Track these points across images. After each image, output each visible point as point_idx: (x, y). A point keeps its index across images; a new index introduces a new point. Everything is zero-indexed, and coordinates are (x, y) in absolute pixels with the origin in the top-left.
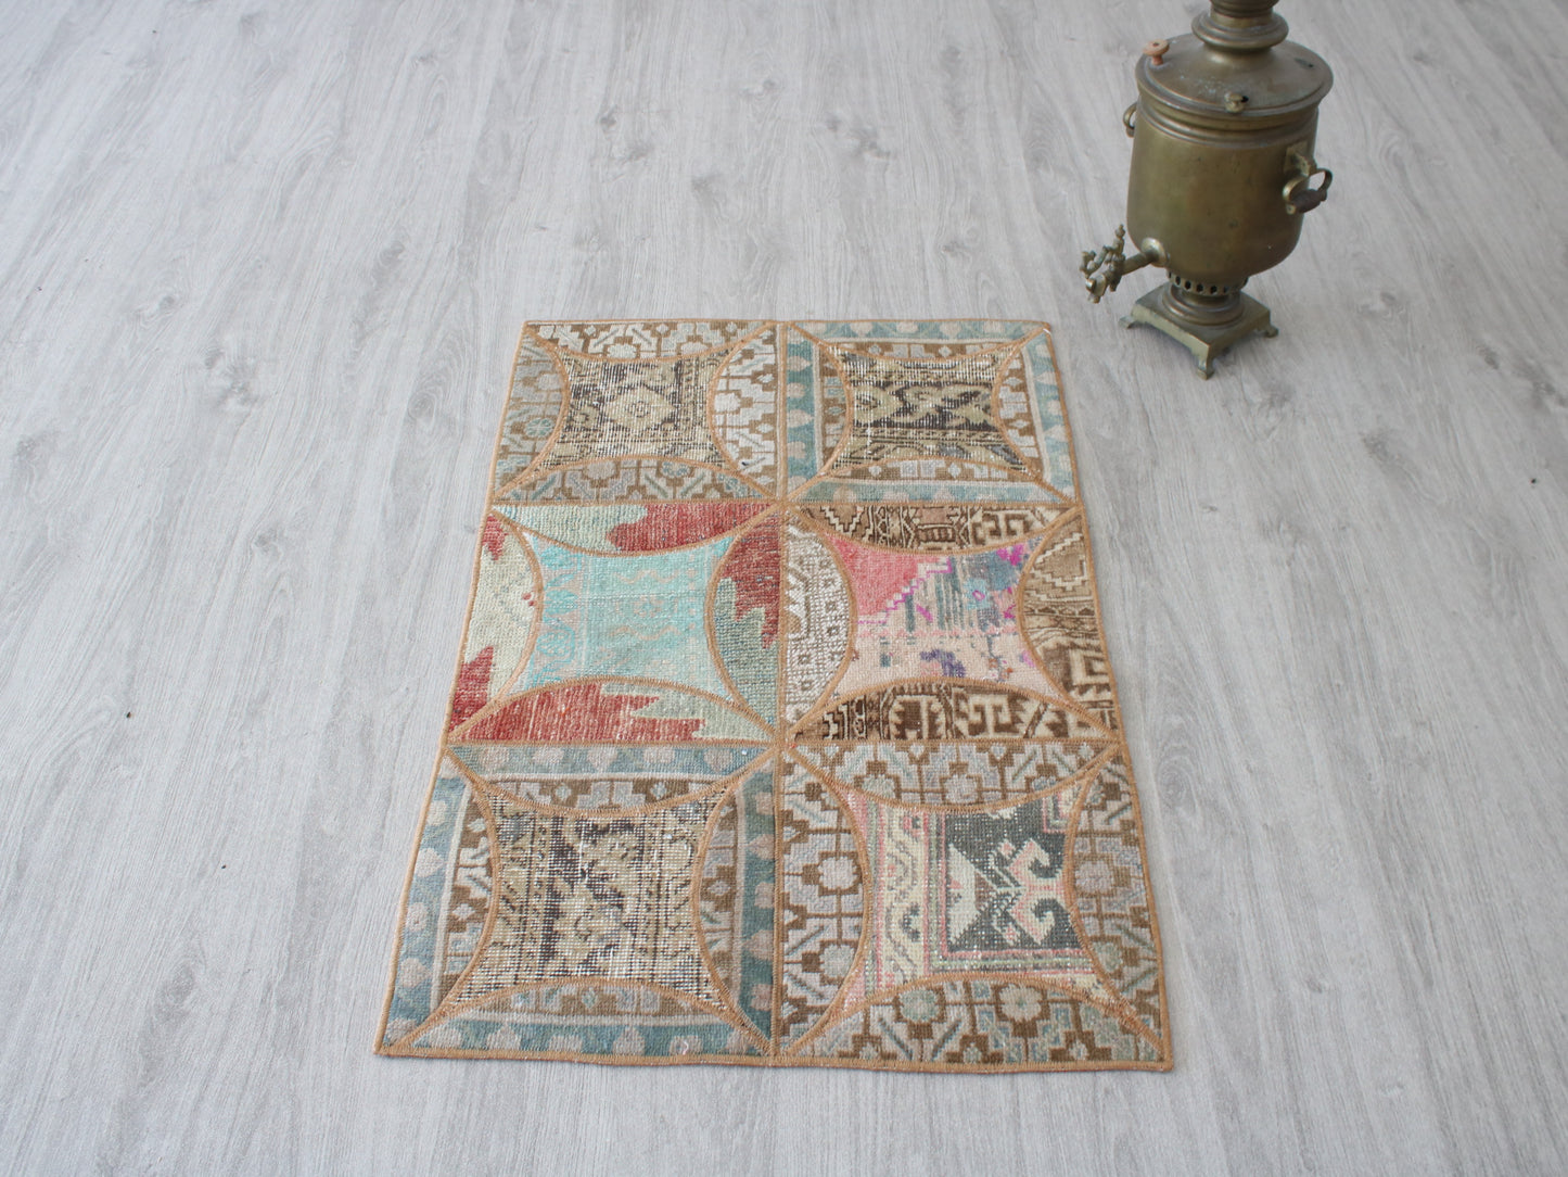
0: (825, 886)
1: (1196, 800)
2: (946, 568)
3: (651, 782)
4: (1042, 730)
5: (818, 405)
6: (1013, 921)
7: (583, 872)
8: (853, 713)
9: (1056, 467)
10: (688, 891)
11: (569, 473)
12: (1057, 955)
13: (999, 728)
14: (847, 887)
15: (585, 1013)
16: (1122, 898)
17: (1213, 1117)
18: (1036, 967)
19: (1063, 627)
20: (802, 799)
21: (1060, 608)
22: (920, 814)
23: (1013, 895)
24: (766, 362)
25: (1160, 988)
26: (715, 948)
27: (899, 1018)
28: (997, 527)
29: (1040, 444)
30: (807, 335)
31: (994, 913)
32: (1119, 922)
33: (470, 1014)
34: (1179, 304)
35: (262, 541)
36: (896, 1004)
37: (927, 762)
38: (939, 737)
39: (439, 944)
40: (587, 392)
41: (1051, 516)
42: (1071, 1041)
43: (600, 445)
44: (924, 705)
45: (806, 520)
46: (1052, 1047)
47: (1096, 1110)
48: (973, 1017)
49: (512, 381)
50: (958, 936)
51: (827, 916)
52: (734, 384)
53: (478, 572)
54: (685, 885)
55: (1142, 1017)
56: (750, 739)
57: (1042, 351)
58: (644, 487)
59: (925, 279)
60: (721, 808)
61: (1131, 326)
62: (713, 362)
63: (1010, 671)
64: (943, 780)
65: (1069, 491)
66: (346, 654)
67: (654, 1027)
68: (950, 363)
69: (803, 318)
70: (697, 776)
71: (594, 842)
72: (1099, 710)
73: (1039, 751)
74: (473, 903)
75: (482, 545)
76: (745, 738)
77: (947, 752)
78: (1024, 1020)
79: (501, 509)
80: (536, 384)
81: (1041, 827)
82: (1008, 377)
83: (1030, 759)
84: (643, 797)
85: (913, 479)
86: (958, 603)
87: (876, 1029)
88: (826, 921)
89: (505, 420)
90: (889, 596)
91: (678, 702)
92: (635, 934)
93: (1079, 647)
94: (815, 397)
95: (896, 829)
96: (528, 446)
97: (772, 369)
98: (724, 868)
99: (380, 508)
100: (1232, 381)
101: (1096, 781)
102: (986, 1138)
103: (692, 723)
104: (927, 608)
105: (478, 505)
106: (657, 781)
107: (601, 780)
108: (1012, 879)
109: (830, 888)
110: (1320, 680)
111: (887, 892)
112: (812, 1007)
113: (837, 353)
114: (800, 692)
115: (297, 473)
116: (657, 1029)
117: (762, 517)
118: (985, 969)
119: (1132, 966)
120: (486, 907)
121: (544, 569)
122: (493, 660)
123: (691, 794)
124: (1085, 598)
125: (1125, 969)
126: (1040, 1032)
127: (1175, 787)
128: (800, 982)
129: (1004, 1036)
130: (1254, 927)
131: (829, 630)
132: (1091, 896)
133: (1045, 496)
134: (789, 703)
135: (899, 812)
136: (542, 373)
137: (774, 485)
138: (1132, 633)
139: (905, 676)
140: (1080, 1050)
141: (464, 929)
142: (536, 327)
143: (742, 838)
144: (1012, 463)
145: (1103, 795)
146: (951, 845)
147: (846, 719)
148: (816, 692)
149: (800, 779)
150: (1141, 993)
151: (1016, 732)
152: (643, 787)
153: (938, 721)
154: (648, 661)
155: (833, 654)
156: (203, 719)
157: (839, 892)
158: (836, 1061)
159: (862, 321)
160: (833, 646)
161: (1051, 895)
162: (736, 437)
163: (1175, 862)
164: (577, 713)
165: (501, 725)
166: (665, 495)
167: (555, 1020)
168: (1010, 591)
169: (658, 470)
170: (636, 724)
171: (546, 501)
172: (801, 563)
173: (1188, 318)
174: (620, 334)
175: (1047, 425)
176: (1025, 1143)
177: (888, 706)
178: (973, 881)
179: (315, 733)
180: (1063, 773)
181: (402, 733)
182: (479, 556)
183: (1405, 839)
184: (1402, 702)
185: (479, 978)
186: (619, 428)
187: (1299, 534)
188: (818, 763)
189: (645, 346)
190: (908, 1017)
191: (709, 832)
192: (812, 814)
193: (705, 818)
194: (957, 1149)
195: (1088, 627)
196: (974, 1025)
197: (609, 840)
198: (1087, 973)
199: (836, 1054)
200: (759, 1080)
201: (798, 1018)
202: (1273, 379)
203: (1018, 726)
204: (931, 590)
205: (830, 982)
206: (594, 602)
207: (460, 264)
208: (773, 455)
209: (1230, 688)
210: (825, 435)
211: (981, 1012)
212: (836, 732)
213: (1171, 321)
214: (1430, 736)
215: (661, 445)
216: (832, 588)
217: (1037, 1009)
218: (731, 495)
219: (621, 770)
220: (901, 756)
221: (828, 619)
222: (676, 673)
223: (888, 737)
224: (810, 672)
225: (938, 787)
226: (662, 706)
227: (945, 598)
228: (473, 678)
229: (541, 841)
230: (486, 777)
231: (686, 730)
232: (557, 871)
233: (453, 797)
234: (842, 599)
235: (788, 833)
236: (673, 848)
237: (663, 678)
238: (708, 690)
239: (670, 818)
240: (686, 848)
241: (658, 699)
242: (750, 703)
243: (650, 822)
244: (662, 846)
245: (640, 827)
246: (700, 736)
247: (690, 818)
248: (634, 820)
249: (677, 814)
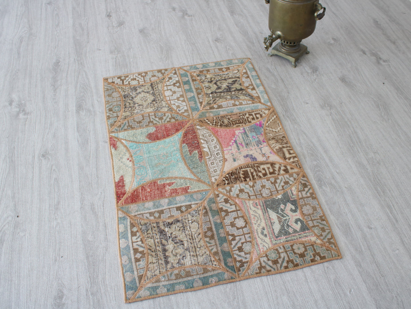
0: (238, 227)
1: (326, 184)
2: (243, 131)
3: (181, 207)
4: (282, 172)
5: (194, 90)
6: (290, 226)
7: (169, 237)
8: (230, 177)
9: (264, 98)
10: (200, 236)
11: (129, 121)
12: (304, 233)
13: (271, 173)
14: (244, 226)
15: (183, 278)
16: (316, 214)
17: (356, 268)
18: (300, 238)
19: (279, 142)
20: (224, 204)
21: (277, 137)
22: (257, 201)
23: (288, 219)
24: (176, 80)
25: (333, 236)
26: (213, 251)
27: (268, 260)
28: (253, 117)
29: (258, 92)
30: (185, 70)
31: (285, 225)
32: (317, 221)
33: (150, 285)
34: (284, 48)
35: (43, 156)
36: (267, 256)
37: (255, 187)
38: (256, 179)
39: (134, 267)
40: (128, 96)
41: (267, 112)
42: (315, 256)
43: (136, 111)
44: (249, 171)
45: (201, 123)
46: (310, 259)
47: (326, 273)
48: (288, 255)
49: (105, 96)
50: (277, 233)
51: (241, 235)
52: (169, 88)
53: (112, 154)
54: (199, 235)
55: (331, 245)
56: (204, 189)
57: (250, 66)
58: (152, 121)
59: (212, 50)
60: (202, 210)
61: (271, 56)
62: (161, 82)
63: (269, 157)
64: (260, 191)
65: (269, 104)
66: (79, 186)
67: (203, 277)
68: (226, 73)
69: (182, 66)
70: (193, 203)
71: (170, 227)
72: (295, 164)
73: (283, 178)
74: (141, 252)
75: (111, 146)
76: (203, 189)
77: (259, 183)
78: (301, 253)
79: (113, 134)
80: (112, 96)
81: (290, 199)
82: (243, 75)
83: (281, 181)
84: (180, 211)
85: (227, 107)
86: (249, 140)
87: (263, 264)
88: (241, 237)
89: (106, 108)
90: (230, 141)
91: (181, 182)
92: (190, 252)
93: (285, 147)
94: (193, 88)
95: (252, 207)
96: (115, 115)
97: (178, 82)
98: (208, 228)
99: (76, 140)
100: (302, 67)
101: (300, 183)
102: (301, 287)
103: (187, 188)
104: (241, 143)
105: (105, 135)
106: (182, 206)
107: (166, 209)
108: (286, 215)
109: (239, 227)
110: (348, 145)
111: (255, 225)
112: (245, 262)
113: (195, 74)
114: (214, 173)
115: (48, 134)
116: (204, 277)
117: (188, 125)
118: (287, 241)
119: (324, 232)
120: (145, 253)
121: (131, 150)
122: (124, 180)
123: (193, 208)
124: (282, 133)
125: (323, 233)
126: (306, 255)
127: (319, 180)
128: (239, 255)
129: (297, 258)
130: (351, 215)
131: (217, 154)
132: (308, 215)
133: (263, 107)
134: (212, 177)
135: (251, 202)
136: (113, 92)
137: (189, 115)
138: (297, 141)
139: (241, 163)
140: (317, 258)
141: (140, 261)
142: (107, 79)
143: (211, 218)
144: (252, 99)
145: (303, 187)
146: (268, 209)
147: (229, 178)
148: (218, 172)
149: (222, 198)
150: (329, 239)
151: (275, 174)
152: (179, 209)
153: (254, 174)
154: (169, 172)
155: (220, 160)
156: (41, 213)
157: (242, 228)
158: (255, 275)
159: (199, 64)
160: (219, 158)
161: (298, 217)
162: (174, 103)
163: (326, 201)
164: (153, 191)
165: (132, 198)
166: (160, 123)
167: (175, 281)
168: (262, 134)
169: (155, 116)
170: (171, 191)
171: (125, 130)
172: (203, 136)
173: (288, 52)
174: (132, 78)
175: (258, 87)
176: (311, 286)
177: (239, 173)
178: (277, 217)
179: (77, 211)
180: (291, 183)
181: (103, 206)
182: (111, 150)
183: (380, 184)
184: (369, 148)
185: (149, 274)
186: (140, 105)
187: (331, 107)
188: (225, 192)
189: (140, 80)
190: (271, 259)
191: (201, 218)
192: (228, 207)
193: (199, 214)
194: (294, 292)
195: (285, 141)
196: (289, 257)
197: (174, 226)
198: (313, 236)
199: (255, 273)
200: (236, 285)
201: (242, 265)
202: (312, 65)
203: (275, 172)
204: (241, 138)
205: (247, 254)
206: (148, 157)
207: (78, 63)
208: (186, 106)
209: (326, 152)
210: (199, 98)
211: (289, 253)
212: (227, 183)
213: (283, 53)
214: (378, 156)
215: (154, 108)
216: (214, 142)
217: (303, 249)
218: (178, 120)
219: (171, 205)
220: (247, 186)
221: (216, 151)
222: (178, 174)
223: (242, 181)
224: (215, 167)
225: (259, 193)
226: (177, 184)
227: (245, 139)
228: (120, 186)
229: (154, 230)
230: (133, 214)
231: (186, 190)
232: (162, 238)
233: (125, 222)
234: (218, 144)
235: (223, 214)
236: (193, 225)
237: (175, 176)
238: (189, 177)
239: (189, 216)
240: (196, 224)
241: (175, 182)
242: (201, 179)
243: (184, 218)
244: (189, 225)
245: (182, 220)
246: (190, 191)
247: (195, 215)
248: (179, 219)
249: (191, 215)
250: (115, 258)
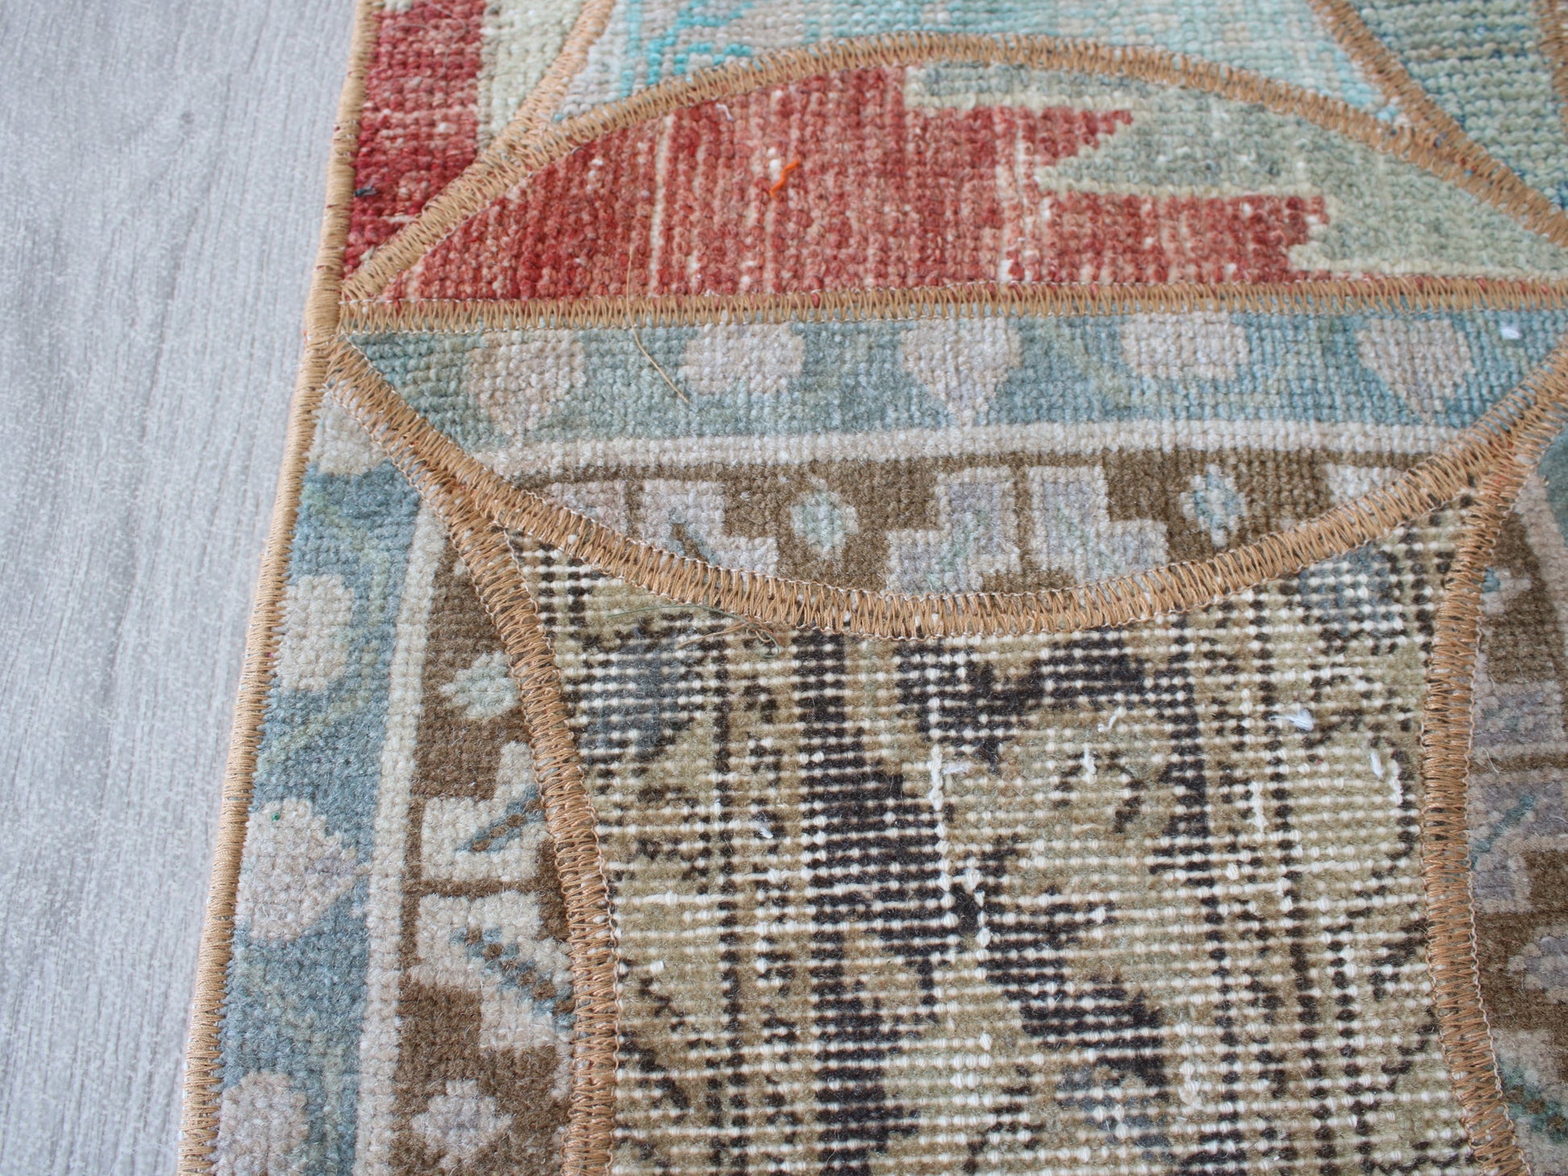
3: (1180, 463)
7: (964, 904)
10: (1427, 978)
54: (1404, 951)
56: (1510, 273)
60: (1476, 574)
71: (988, 749)
74: (500, 1078)
76: (1494, 271)
84: (1155, 531)
91: (1203, 131)
103: (1276, 211)
106: (1197, 461)
107: (972, 461)
120: (557, 1094)
123: (1345, 515)
152: (1147, 487)
164: (829, 179)
165: (542, 238)
170: (1068, 220)
181: (168, 289)
193: (1427, 624)
219: (1047, 413)
222: (1174, 20)
226: (1147, 142)
228: (422, 61)
229: (759, 752)
230: (501, 461)
231: (1260, 240)
232: (851, 899)
233: (374, 556)
236: (1324, 768)
237: (1131, 40)
238: (1308, 82)
239: (1284, 629)
240: (1377, 768)
241: (1129, 121)
242: (1473, 135)
243: (1206, 647)
244: (1278, 762)
245: (1172, 673)
246: (1323, 264)
247: (1368, 625)
248: (1139, 642)
249: (1307, 607)
250: (144, 1065)
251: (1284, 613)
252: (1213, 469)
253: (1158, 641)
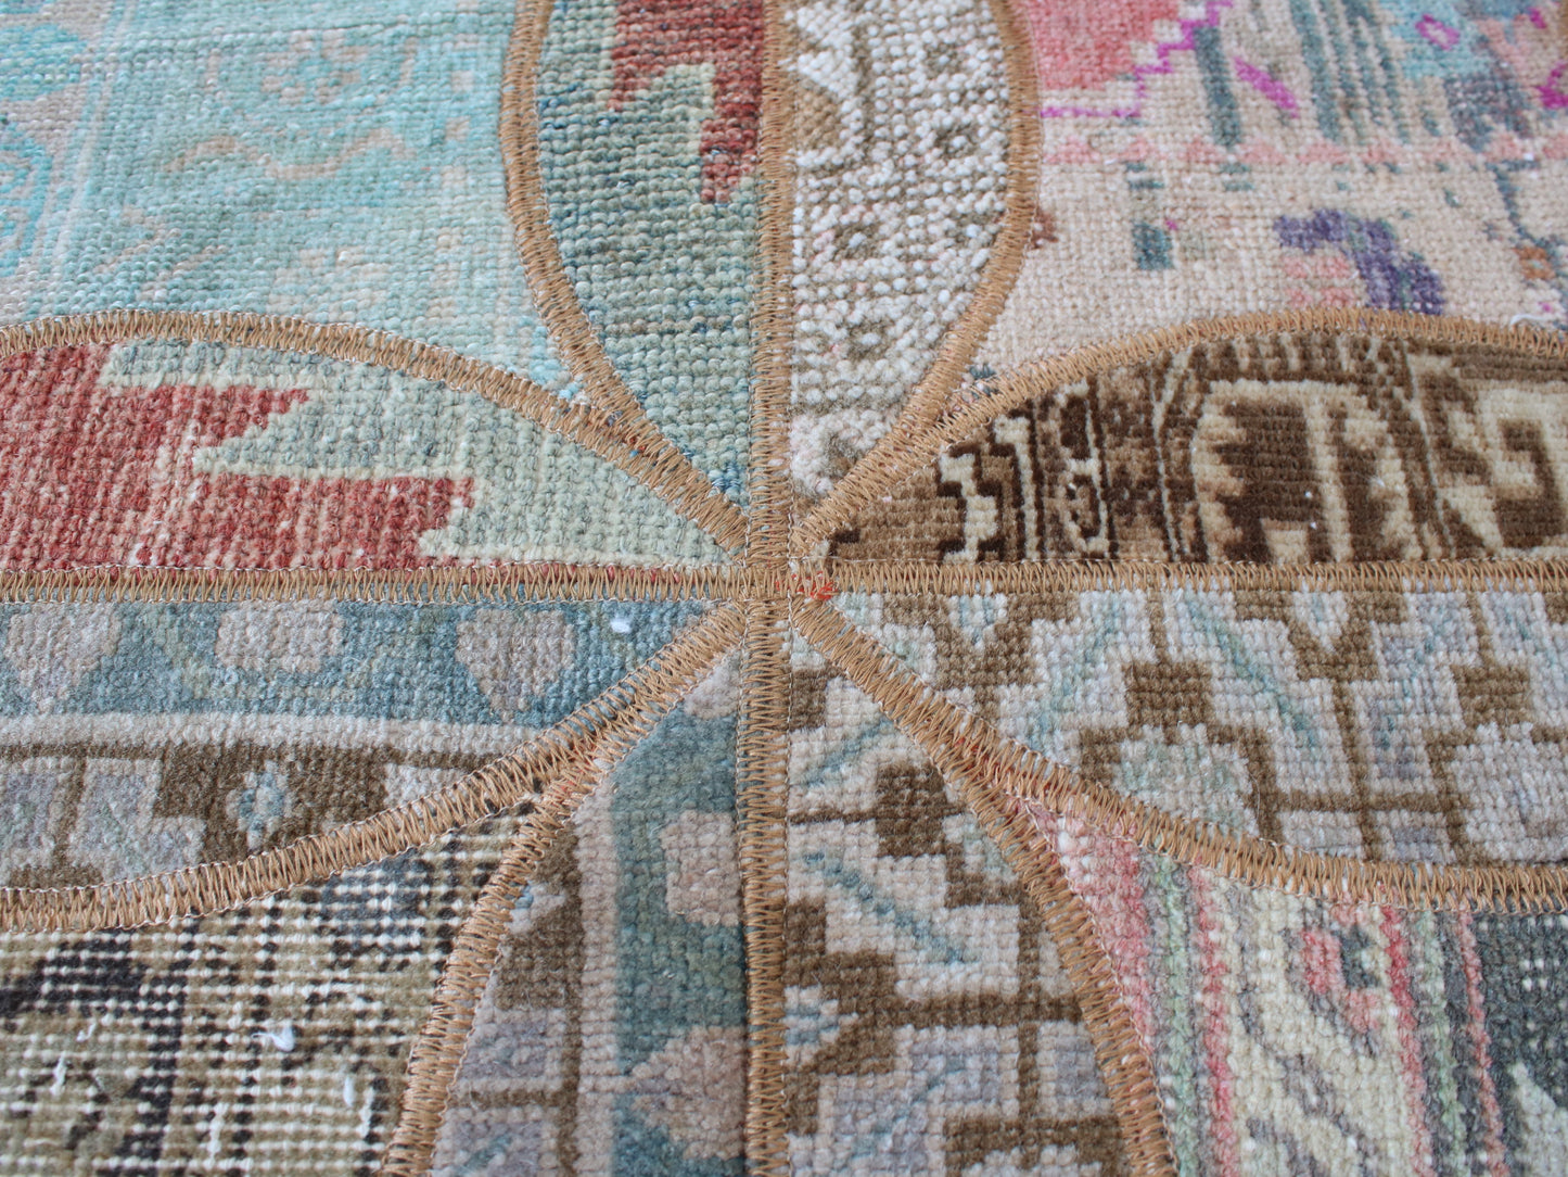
3: (241, 758)
8: (1052, 452)
20: (861, 846)
22: (1369, 915)
37: (1368, 668)
38: (1394, 554)
44: (1317, 422)
56: (647, 561)
60: (514, 886)
64: (1442, 749)
76: (628, 559)
84: (192, 830)
86: (1371, 53)
90: (1138, 26)
91: (377, 411)
95: (1279, 1000)
103: (423, 496)
104: (1274, 69)
106: (258, 758)
107: (37, 749)
114: (843, 365)
123: (393, 818)
131: (942, 137)
134: (802, 407)
135: (1280, 906)
139: (1232, 305)
143: (601, 1048)
146: (1519, 1071)
147: (1027, 474)
148: (902, 365)
149: (851, 751)
152: (200, 783)
153: (1378, 484)
154: (286, 253)
155: (961, 220)
160: (959, 193)
170: (210, 503)
177: (1182, 423)
188: (927, 668)
192: (906, 923)
193: (446, 941)
204: (1277, 12)
206: (135, 60)
212: (992, 530)
219: (119, 704)
220: (1260, 636)
221: (937, 99)
222: (381, 296)
223: (1200, 553)
224: (881, 287)
225: (1424, 783)
226: (316, 424)
227: (1326, 39)
231: (397, 526)
234: (979, 36)
235: (807, 1023)
236: (296, 1092)
237: (333, 316)
238: (494, 359)
239: (295, 939)
240: (348, 1095)
241: (306, 398)
242: (650, 413)
243: (211, 955)
244: (251, 1082)
245: (170, 981)
246: (451, 550)
247: (383, 940)
248: (147, 946)
249: (326, 916)
251: (299, 922)
252: (269, 765)
253: (164, 946)
